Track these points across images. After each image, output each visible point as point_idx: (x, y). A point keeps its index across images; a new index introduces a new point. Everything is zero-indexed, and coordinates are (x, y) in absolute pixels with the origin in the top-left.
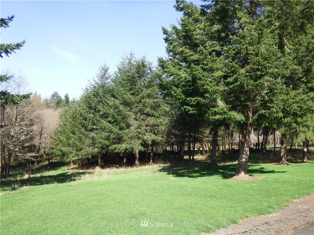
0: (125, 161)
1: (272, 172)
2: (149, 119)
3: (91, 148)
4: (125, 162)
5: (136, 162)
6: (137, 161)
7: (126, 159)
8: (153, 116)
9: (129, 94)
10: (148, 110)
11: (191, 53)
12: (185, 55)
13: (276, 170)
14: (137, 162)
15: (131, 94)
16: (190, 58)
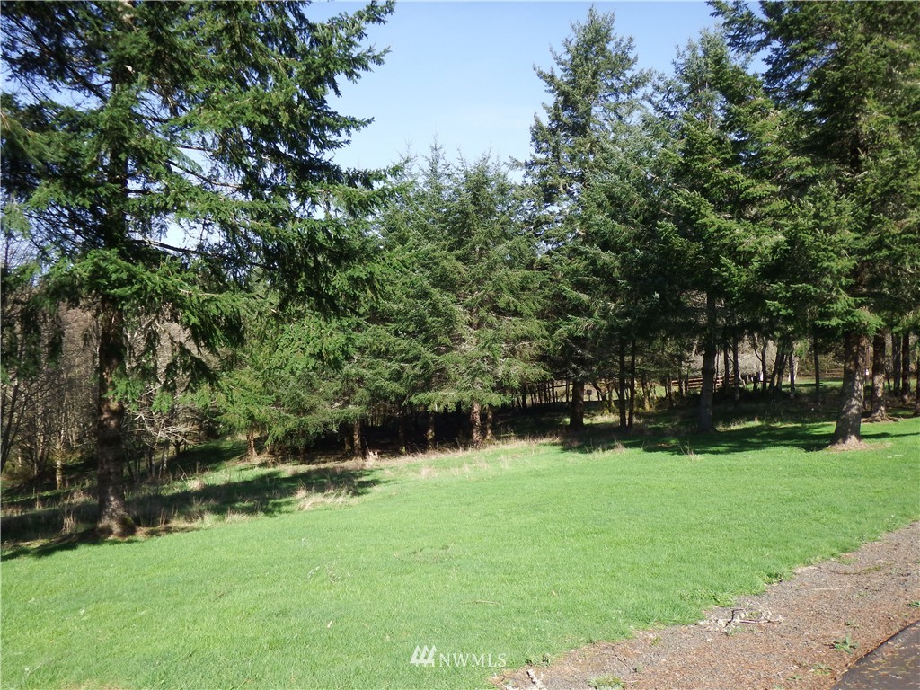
0: (430, 434)
1: (885, 435)
2: (505, 321)
3: (337, 404)
4: (430, 437)
5: (475, 434)
6: (477, 432)
7: (435, 431)
8: (516, 313)
9: (451, 257)
10: (505, 299)
11: (749, 182)
12: (736, 186)
13: (894, 433)
14: (476, 436)
15: (458, 258)
16: (747, 191)
